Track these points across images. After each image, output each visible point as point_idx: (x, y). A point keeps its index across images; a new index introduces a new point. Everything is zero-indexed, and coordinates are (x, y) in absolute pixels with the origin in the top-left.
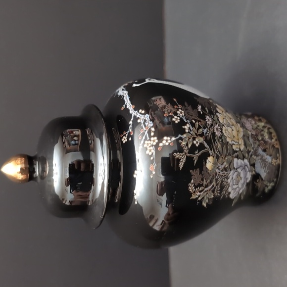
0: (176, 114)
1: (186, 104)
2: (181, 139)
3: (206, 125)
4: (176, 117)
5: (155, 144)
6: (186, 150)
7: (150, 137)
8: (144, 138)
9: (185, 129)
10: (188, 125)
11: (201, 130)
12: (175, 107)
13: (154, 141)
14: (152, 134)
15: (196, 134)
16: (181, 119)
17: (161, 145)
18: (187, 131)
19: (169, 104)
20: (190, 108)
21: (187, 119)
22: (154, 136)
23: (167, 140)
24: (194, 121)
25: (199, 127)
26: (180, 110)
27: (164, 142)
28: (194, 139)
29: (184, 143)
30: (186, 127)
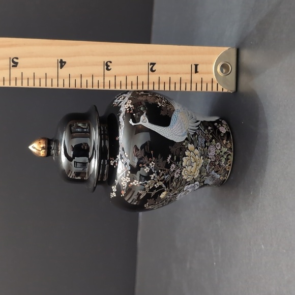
0: (148, 165)
1: (159, 156)
2: (146, 183)
3: (169, 172)
4: (147, 168)
5: (128, 181)
6: (147, 190)
7: (126, 176)
8: (122, 174)
9: (151, 177)
10: (154, 174)
11: (163, 177)
12: (150, 159)
13: (128, 180)
14: (128, 175)
15: (158, 181)
16: (151, 170)
17: (131, 184)
18: (152, 178)
19: (146, 157)
20: (161, 160)
21: (155, 170)
22: (128, 177)
23: (136, 183)
24: (160, 171)
25: (163, 175)
26: (152, 162)
27: (134, 183)
28: (156, 183)
29: (147, 186)
30: (152, 176)
